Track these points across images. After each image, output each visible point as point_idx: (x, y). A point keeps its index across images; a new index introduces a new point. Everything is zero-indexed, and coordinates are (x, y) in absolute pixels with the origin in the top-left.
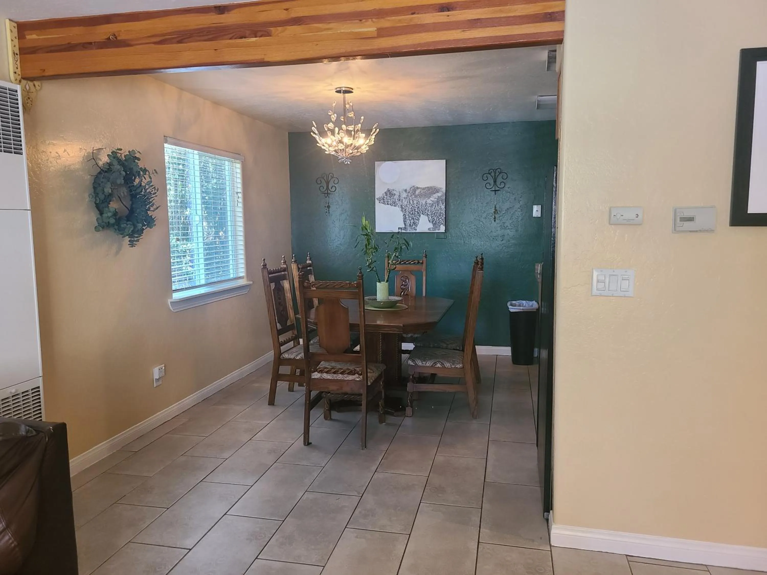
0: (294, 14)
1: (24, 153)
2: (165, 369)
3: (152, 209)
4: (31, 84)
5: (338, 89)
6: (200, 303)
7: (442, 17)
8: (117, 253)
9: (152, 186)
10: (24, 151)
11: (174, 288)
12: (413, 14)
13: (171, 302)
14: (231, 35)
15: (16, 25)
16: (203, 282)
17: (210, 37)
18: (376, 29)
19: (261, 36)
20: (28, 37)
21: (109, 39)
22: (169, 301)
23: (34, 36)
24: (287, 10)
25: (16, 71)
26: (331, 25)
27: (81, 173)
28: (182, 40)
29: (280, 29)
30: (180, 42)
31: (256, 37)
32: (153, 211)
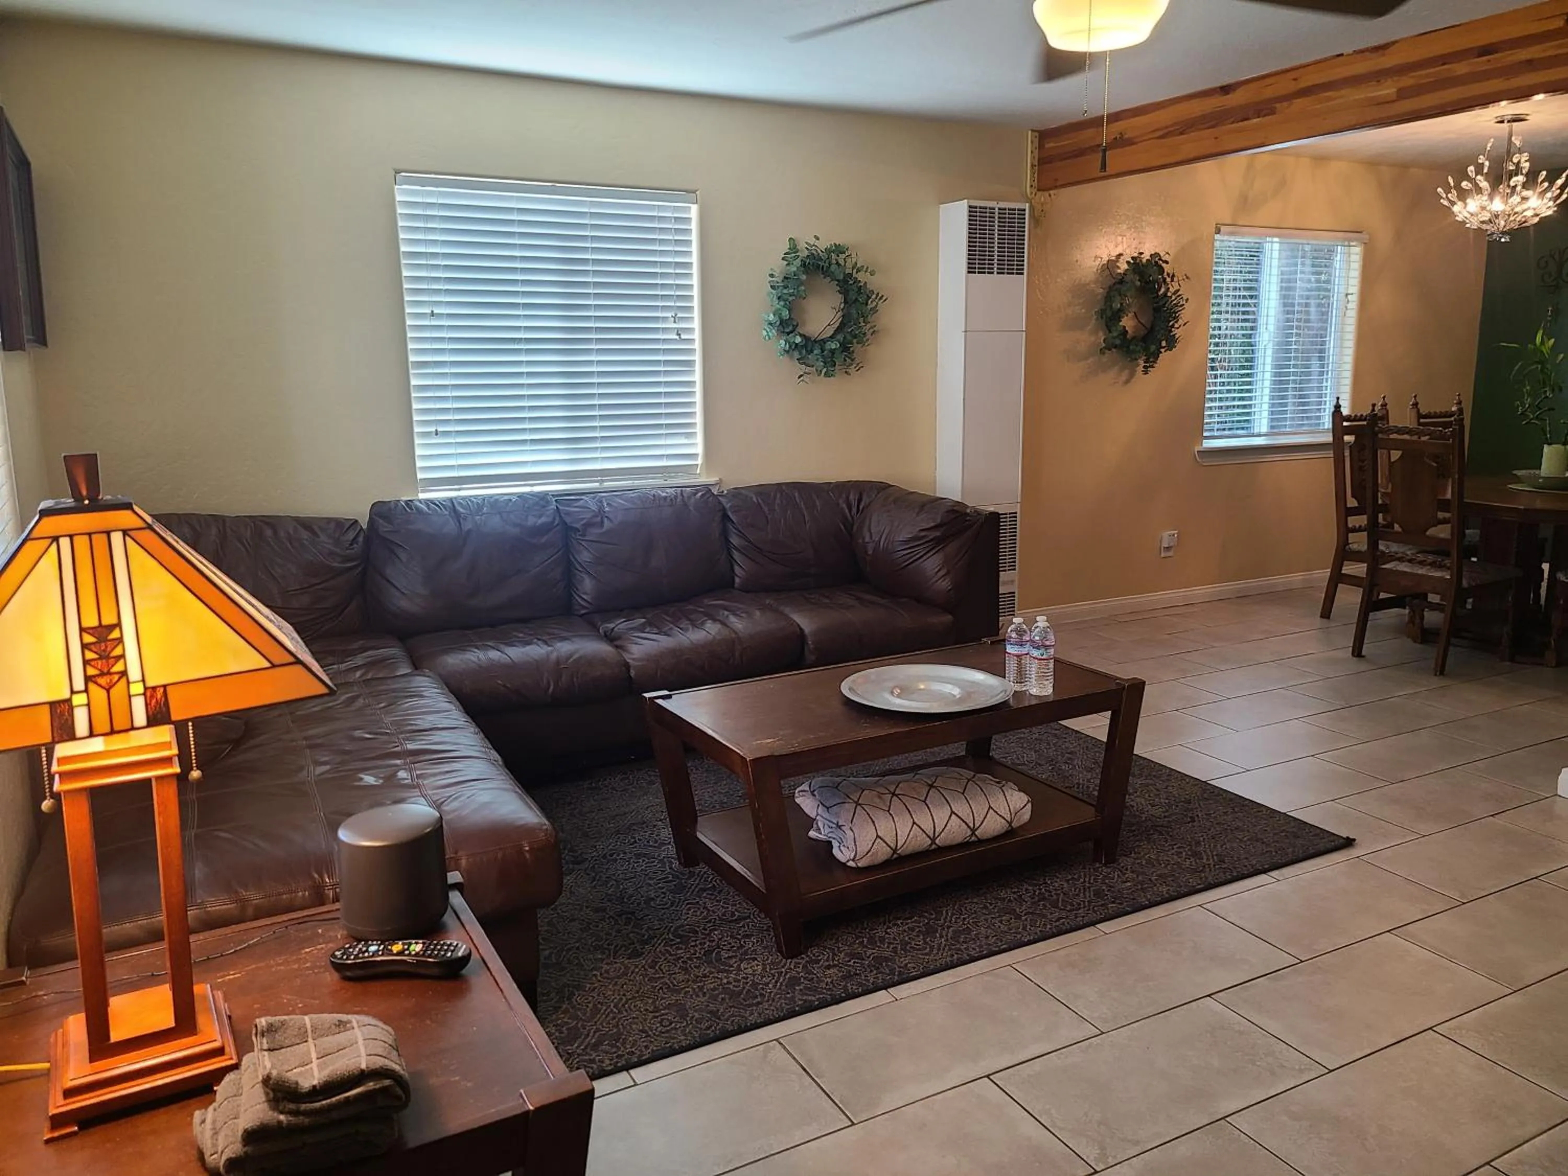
0: (1303, 84)
1: (1025, 274)
2: (1178, 537)
3: (1176, 326)
4: (1046, 194)
5: (1499, 119)
6: (1249, 459)
7: (1482, 63)
8: (1127, 382)
9: (1180, 295)
10: (1025, 272)
11: (1205, 434)
12: (1444, 64)
13: (1198, 452)
14: (1232, 120)
15: (1037, 134)
16: (1264, 429)
17: (1212, 123)
18: (1395, 90)
19: (1265, 116)
20: (1047, 146)
21: (1116, 138)
22: (1197, 449)
23: (1052, 145)
24: (1295, 79)
25: (1033, 183)
26: (1343, 92)
27: (1093, 286)
28: (1184, 130)
29: (1285, 104)
30: (1182, 133)
31: (1259, 117)
32: (1178, 328)
